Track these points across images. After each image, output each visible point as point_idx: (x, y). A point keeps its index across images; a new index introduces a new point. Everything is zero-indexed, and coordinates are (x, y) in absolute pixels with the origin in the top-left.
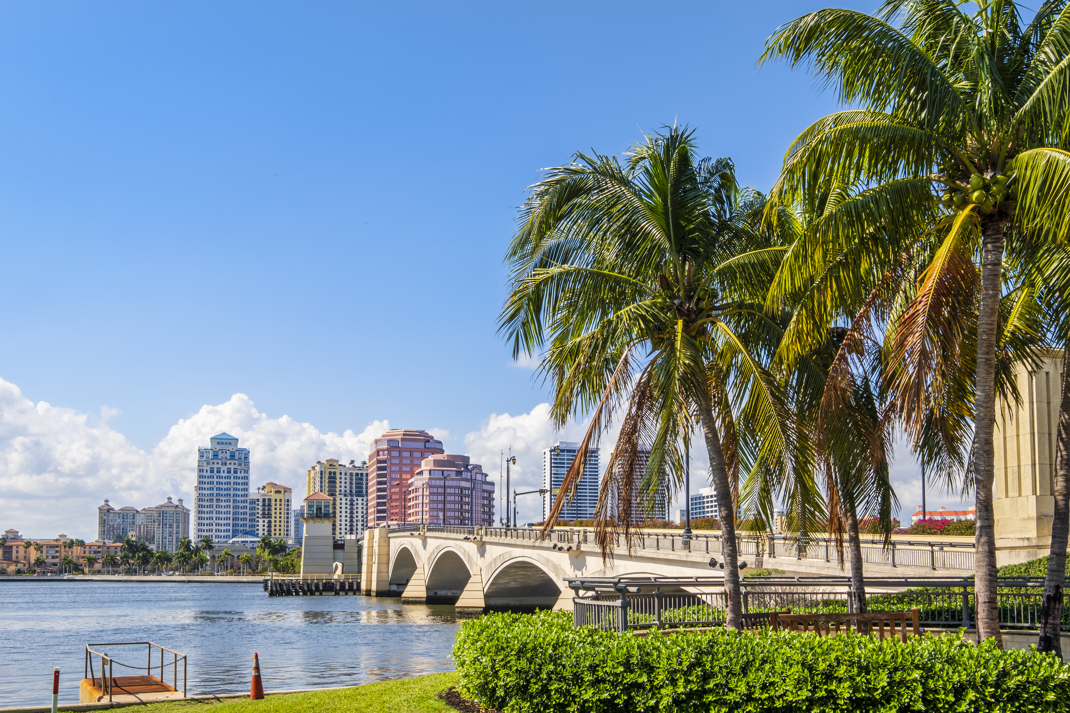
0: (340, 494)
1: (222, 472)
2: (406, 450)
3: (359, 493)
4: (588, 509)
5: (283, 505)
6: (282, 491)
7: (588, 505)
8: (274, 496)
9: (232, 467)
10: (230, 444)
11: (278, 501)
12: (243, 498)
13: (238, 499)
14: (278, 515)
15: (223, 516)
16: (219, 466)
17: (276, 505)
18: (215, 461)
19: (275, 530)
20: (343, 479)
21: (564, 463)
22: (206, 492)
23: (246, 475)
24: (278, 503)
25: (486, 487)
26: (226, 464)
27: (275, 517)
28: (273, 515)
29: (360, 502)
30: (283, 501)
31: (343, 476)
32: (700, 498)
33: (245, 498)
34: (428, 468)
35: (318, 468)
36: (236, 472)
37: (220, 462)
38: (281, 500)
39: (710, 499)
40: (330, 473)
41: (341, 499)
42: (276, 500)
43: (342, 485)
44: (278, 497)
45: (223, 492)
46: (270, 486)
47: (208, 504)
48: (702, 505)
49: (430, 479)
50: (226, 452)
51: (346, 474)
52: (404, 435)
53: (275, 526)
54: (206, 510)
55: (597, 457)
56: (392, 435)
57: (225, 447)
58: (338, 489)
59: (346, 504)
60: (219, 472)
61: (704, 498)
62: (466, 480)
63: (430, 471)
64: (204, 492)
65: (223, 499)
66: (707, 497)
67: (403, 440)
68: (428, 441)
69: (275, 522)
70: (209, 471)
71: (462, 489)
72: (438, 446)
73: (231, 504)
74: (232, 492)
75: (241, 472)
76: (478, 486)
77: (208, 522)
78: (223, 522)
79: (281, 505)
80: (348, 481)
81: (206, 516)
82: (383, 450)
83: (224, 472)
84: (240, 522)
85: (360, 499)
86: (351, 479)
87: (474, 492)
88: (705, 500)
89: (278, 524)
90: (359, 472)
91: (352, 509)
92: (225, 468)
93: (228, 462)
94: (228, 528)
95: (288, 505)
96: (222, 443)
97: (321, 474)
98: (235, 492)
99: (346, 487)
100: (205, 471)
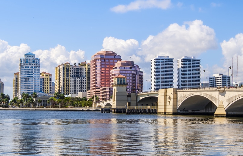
0: (70, 76)
1: (29, 67)
2: (107, 59)
3: (78, 76)
4: (169, 82)
5: (49, 81)
6: (48, 75)
7: (169, 81)
8: (45, 77)
9: (34, 66)
10: (32, 57)
11: (47, 79)
12: (38, 78)
13: (36, 78)
14: (47, 85)
15: (30, 85)
16: (29, 65)
17: (46, 81)
18: (27, 63)
19: (46, 90)
20: (72, 70)
21: (160, 64)
22: (24, 75)
23: (39, 69)
24: (47, 80)
25: (140, 74)
26: (31, 64)
27: (46, 85)
28: (45, 85)
29: (78, 79)
30: (49, 79)
31: (72, 69)
32: (213, 78)
33: (39, 78)
34: (119, 66)
35: (62, 66)
36: (35, 68)
37: (29, 64)
38: (48, 79)
39: (218, 79)
40: (67, 68)
41: (71, 79)
42: (46, 79)
43: (71, 73)
44: (47, 77)
45: (30, 76)
46: (43, 73)
47: (25, 80)
48: (214, 81)
49: (120, 70)
50: (31, 60)
51: (73, 69)
52: (106, 53)
53: (46, 89)
54: (24, 82)
55: (173, 62)
56: (101, 53)
57: (30, 58)
58: (70, 75)
59: (73, 80)
60: (28, 68)
61: (215, 78)
62: (134, 71)
63: (120, 67)
64: (23, 75)
65: (30, 78)
66: (217, 78)
67: (106, 55)
68: (116, 55)
69: (46, 87)
70: (25, 67)
71: (132, 74)
72: (119, 57)
73: (33, 80)
74: (33, 76)
75: (37, 68)
76: (138, 73)
77: (25, 87)
78: (30, 87)
79: (48, 81)
80: (73, 71)
81: (24, 85)
82: (98, 59)
83: (30, 68)
84: (37, 87)
85: (78, 78)
86: (75, 71)
87: (136, 75)
88: (216, 79)
89: (47, 88)
90: (78, 68)
91: (75, 82)
92: (30, 66)
93: (32, 64)
94: (32, 89)
95: (51, 81)
96: (29, 56)
97: (63, 68)
98: (35, 76)
99: (73, 74)
100: (23, 67)
